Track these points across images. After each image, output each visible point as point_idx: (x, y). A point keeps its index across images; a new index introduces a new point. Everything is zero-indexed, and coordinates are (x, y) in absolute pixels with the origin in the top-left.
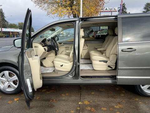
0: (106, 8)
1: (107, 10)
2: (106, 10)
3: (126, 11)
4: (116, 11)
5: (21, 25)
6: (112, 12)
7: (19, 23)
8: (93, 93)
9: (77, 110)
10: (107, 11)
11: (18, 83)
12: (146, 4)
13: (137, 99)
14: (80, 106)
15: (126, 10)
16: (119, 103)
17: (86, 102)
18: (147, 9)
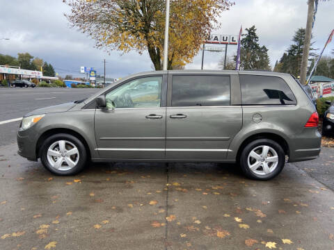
0: (216, 37)
1: (217, 39)
2: (215, 39)
3: (257, 43)
4: (236, 44)
5: (24, 59)
6: (227, 44)
7: (19, 54)
8: (185, 176)
9: (164, 190)
10: (218, 43)
11: (78, 158)
12: (297, 30)
13: (243, 182)
14: (168, 187)
15: (257, 41)
16: (219, 185)
17: (176, 184)
18: (301, 41)
